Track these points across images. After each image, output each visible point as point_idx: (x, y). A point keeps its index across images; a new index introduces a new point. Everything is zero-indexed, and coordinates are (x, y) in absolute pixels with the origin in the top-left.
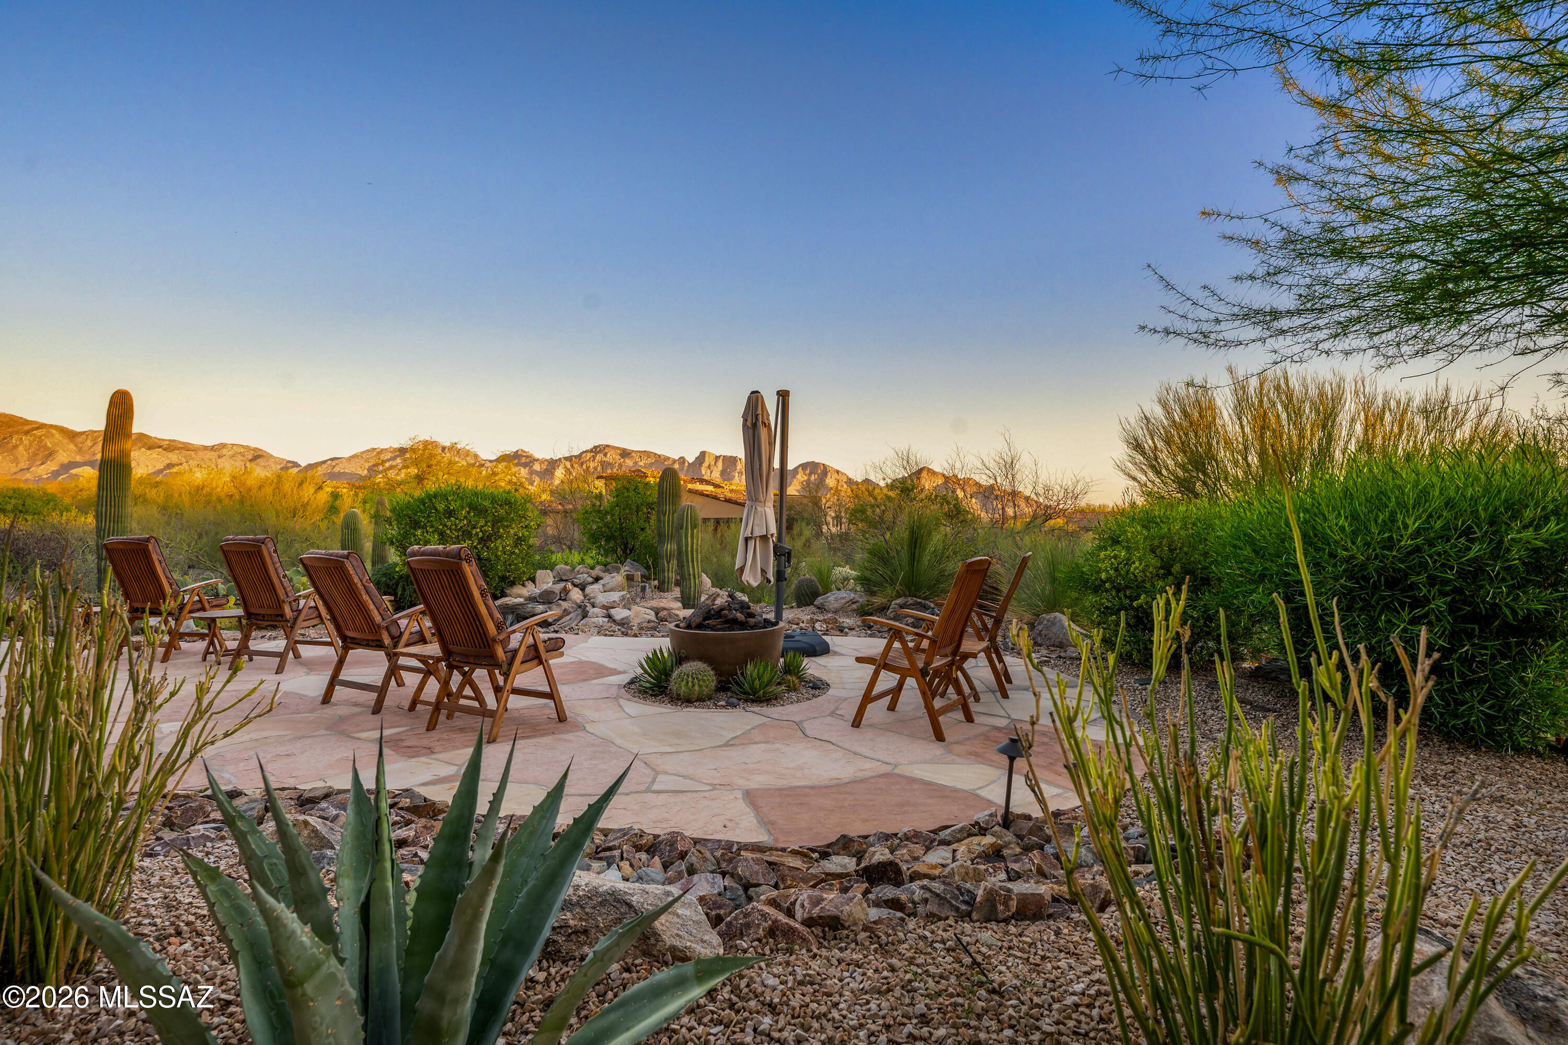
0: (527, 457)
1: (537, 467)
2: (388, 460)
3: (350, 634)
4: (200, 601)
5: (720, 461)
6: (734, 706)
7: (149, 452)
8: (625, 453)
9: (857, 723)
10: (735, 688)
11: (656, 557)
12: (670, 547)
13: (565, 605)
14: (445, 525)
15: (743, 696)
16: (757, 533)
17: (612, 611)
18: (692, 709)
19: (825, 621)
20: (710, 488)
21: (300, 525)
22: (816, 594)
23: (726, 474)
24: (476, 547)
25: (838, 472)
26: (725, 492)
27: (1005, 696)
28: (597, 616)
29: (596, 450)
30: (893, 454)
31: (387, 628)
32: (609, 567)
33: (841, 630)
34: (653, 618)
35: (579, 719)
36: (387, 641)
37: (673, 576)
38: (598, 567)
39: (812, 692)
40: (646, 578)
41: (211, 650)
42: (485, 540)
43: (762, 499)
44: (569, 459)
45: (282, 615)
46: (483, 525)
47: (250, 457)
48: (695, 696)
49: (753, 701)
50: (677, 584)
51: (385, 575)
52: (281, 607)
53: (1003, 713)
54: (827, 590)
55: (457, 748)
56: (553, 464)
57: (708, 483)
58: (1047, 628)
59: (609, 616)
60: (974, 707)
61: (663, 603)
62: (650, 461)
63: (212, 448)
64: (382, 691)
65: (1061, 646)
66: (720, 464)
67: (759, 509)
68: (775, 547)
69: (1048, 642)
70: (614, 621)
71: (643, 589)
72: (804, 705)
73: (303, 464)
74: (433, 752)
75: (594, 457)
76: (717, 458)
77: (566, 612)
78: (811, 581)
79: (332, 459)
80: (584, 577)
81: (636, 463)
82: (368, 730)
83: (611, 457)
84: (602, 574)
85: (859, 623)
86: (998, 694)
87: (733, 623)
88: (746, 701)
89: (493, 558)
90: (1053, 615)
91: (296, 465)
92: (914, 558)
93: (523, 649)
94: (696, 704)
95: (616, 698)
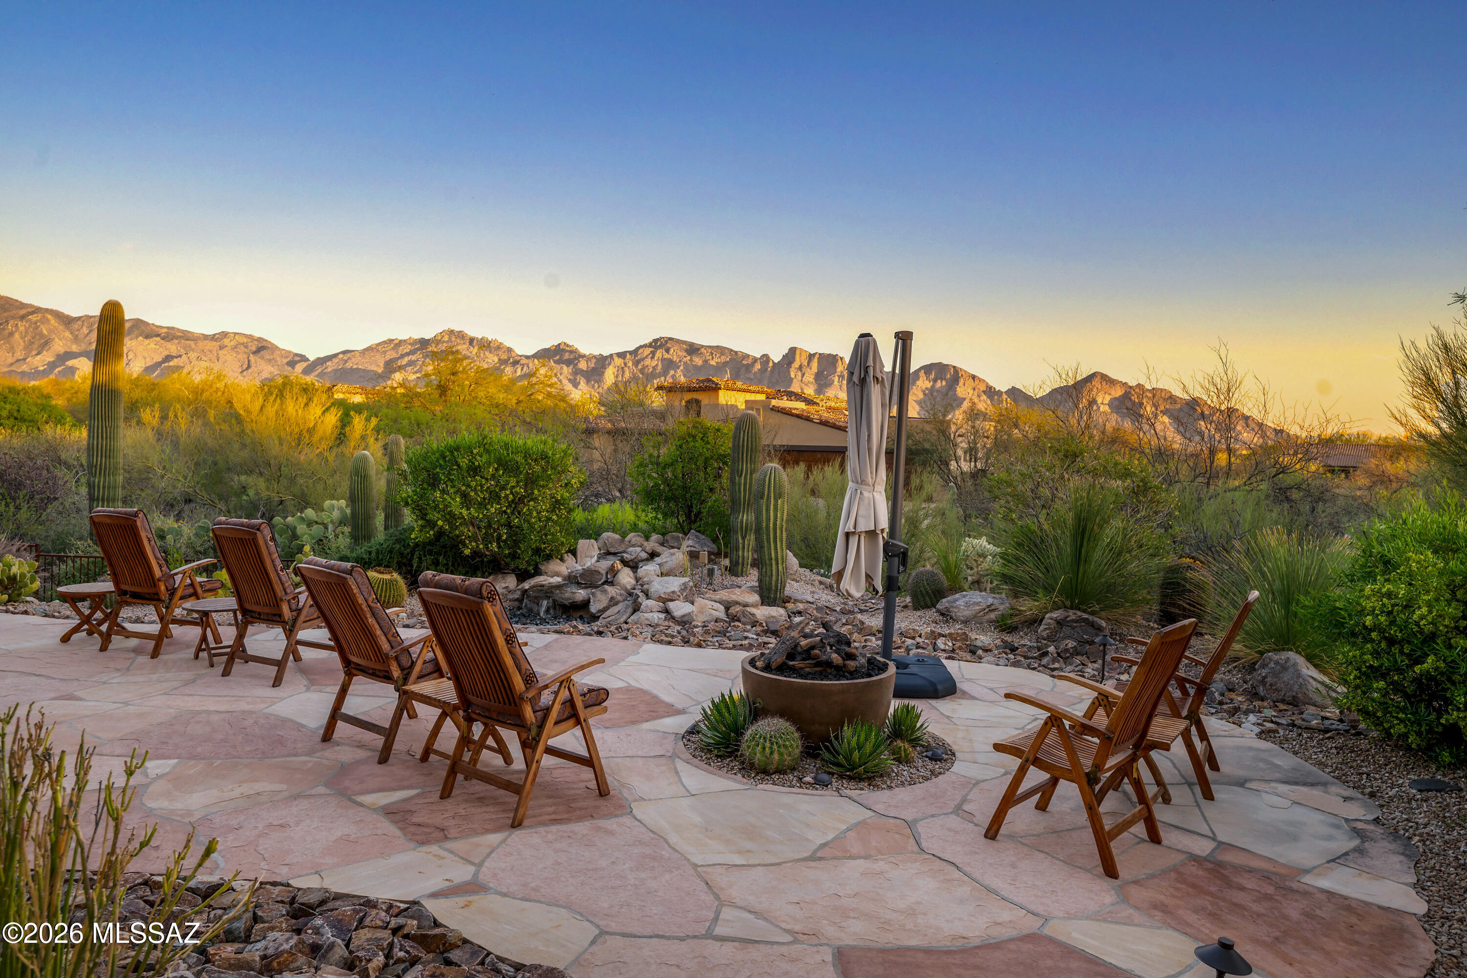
0: (571, 352)
1: (583, 365)
2: (408, 354)
3: (354, 659)
4: (192, 585)
5: (816, 360)
6: (825, 785)
7: (147, 342)
8: (693, 349)
9: (992, 832)
10: (826, 755)
11: (728, 531)
12: (746, 518)
13: (611, 591)
14: (469, 486)
15: (835, 769)
16: (862, 527)
17: (671, 605)
18: (770, 787)
19: (950, 636)
20: (801, 405)
21: (306, 456)
22: (939, 594)
23: (822, 381)
24: (505, 512)
25: (974, 377)
26: (820, 411)
27: (1208, 795)
28: (651, 611)
29: (659, 344)
30: (1052, 373)
31: (397, 658)
32: (668, 537)
33: (974, 652)
34: (720, 613)
35: (626, 794)
36: (396, 673)
37: (749, 555)
38: (655, 537)
39: (930, 766)
40: (714, 556)
41: (204, 646)
42: (517, 503)
43: (870, 480)
44: (622, 355)
45: (280, 615)
46: (514, 486)
47: (254, 349)
48: (773, 767)
49: (850, 778)
50: (755, 564)
51: (398, 541)
52: (278, 606)
53: (1205, 830)
54: (956, 589)
55: (475, 833)
56: (602, 362)
57: (798, 397)
58: (1275, 674)
59: (667, 611)
60: (1161, 813)
61: (736, 595)
62: (723, 359)
63: (213, 338)
64: (390, 734)
65: (1295, 703)
66: (815, 364)
67: (866, 494)
68: (886, 545)
69: (1275, 696)
70: (673, 618)
71: (711, 573)
72: (919, 789)
73: (312, 358)
74: (446, 838)
75: (653, 354)
76: (811, 356)
77: (613, 602)
78: (933, 574)
79: (344, 352)
80: (635, 552)
81: (706, 361)
82: (373, 791)
83: (676, 354)
84: (659, 549)
85: (998, 642)
86: (1198, 789)
87: (826, 669)
88: (841, 777)
89: (525, 526)
90: (1284, 655)
91: (303, 358)
92: (1079, 557)
93: (557, 707)
94: (775, 777)
95: (673, 757)
